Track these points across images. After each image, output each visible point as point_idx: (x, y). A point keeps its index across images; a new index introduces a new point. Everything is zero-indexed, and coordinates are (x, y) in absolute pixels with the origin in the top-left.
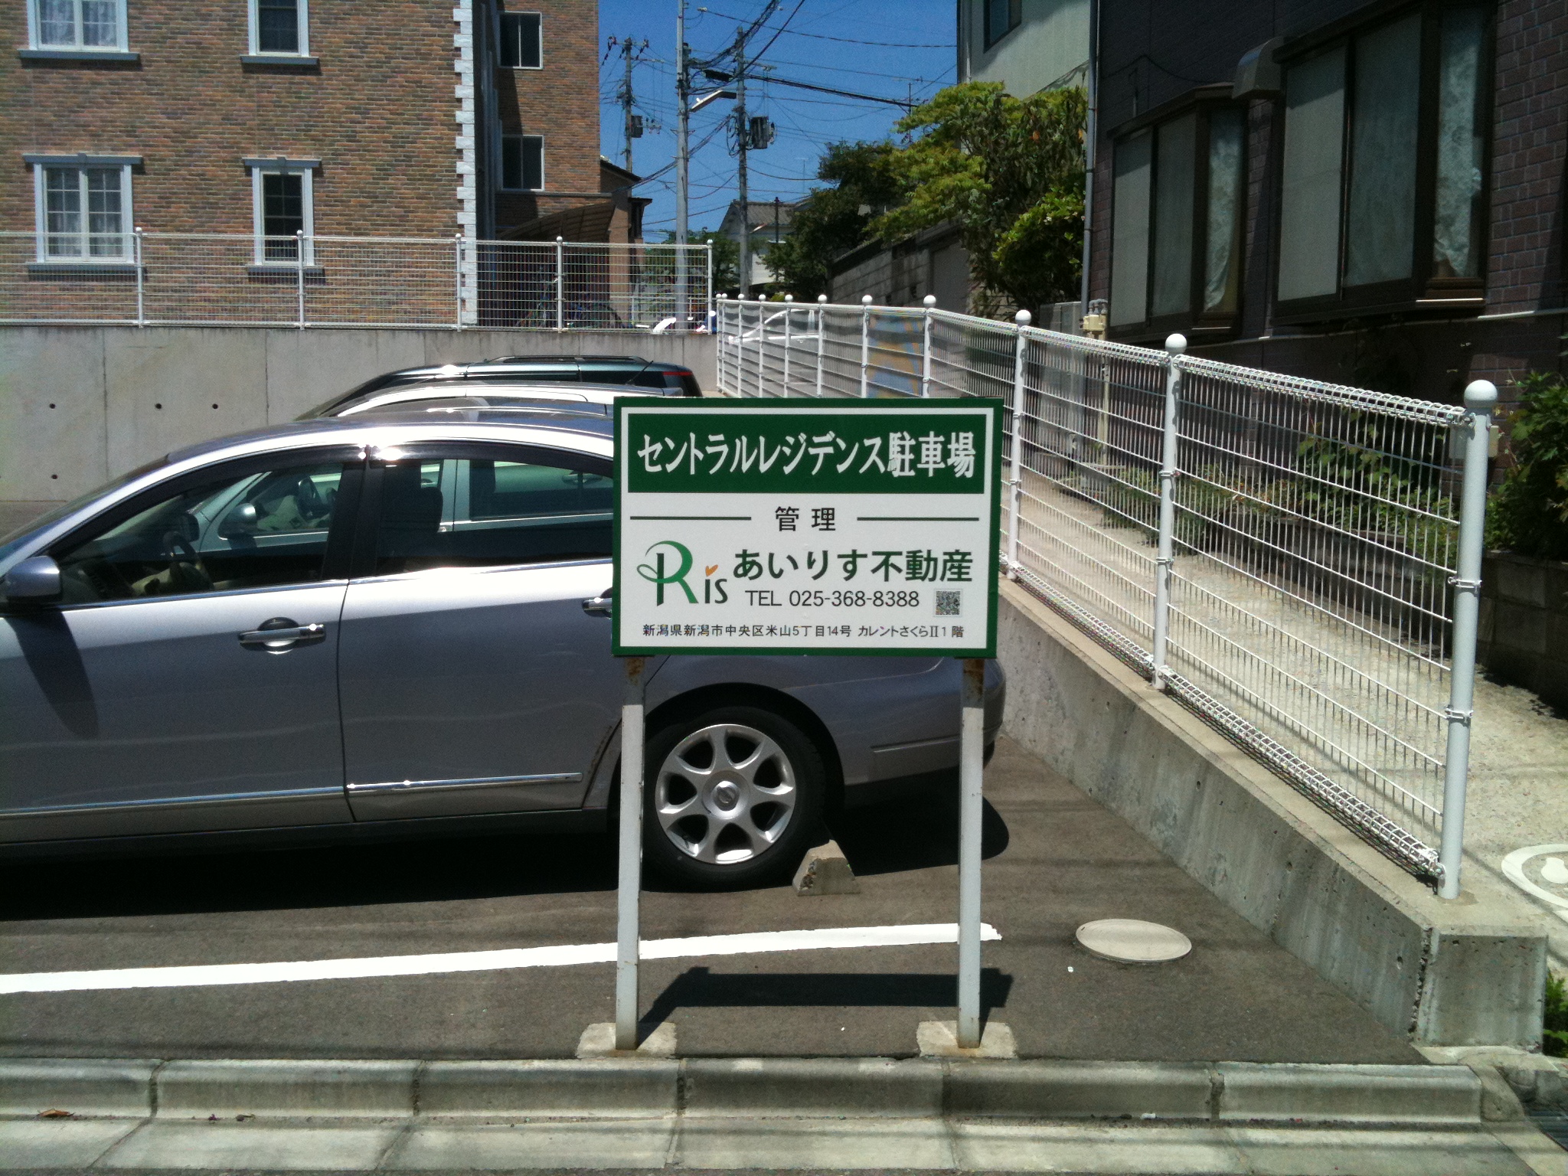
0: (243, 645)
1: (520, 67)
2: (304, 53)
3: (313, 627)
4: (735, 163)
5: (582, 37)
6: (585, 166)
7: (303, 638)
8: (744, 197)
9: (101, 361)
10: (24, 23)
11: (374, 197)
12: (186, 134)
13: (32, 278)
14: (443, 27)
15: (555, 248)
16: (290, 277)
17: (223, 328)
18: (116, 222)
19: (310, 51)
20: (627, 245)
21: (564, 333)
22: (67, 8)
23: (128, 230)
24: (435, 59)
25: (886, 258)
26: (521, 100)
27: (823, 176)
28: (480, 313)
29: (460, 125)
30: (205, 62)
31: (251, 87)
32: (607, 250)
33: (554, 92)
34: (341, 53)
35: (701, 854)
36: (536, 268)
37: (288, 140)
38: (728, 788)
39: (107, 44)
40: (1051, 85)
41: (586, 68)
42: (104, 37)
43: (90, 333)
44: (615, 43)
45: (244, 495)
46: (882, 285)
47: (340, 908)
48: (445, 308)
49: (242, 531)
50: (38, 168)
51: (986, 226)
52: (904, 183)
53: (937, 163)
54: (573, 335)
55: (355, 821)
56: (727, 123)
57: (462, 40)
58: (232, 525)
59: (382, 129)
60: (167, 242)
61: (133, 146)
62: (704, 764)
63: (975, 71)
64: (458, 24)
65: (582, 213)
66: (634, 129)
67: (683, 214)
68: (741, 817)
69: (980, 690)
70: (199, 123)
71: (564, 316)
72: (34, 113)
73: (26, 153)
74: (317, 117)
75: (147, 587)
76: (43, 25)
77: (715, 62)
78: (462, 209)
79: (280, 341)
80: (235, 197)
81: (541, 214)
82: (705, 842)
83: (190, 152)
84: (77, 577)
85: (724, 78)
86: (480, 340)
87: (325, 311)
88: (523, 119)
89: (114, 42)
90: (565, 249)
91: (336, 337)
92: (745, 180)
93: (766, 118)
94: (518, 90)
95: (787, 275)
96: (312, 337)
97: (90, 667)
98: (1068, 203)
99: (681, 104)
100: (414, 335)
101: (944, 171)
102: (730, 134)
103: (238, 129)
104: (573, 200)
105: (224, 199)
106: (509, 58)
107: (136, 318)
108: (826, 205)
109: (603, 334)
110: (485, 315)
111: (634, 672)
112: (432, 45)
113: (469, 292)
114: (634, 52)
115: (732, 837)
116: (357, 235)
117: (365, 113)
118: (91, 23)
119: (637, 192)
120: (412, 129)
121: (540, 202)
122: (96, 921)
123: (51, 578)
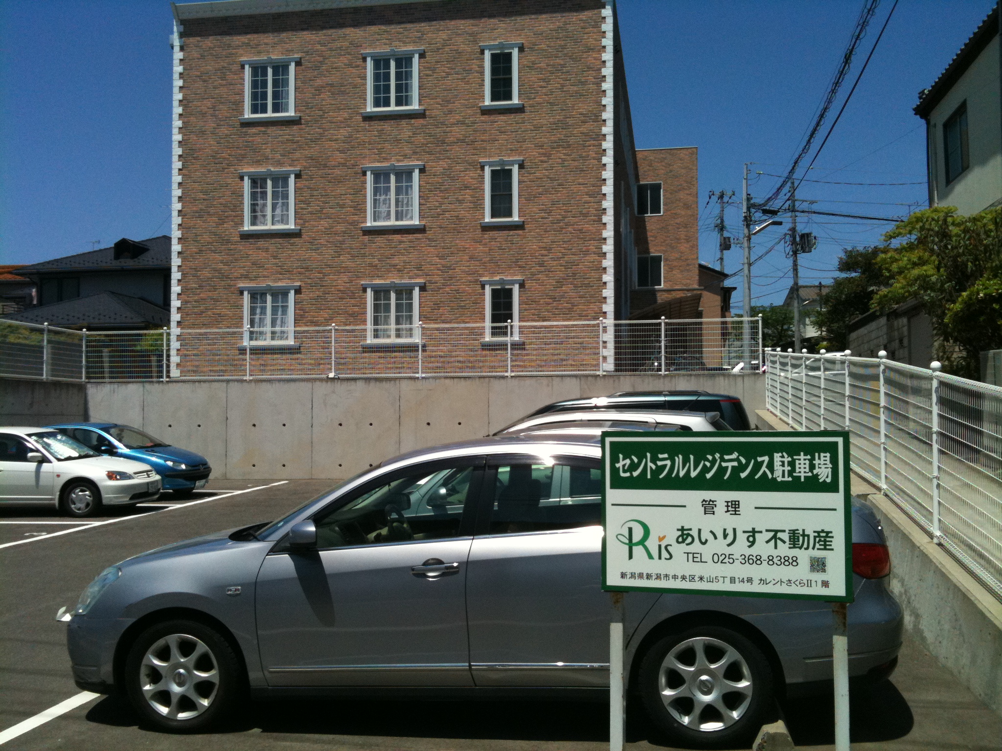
0: (414, 574)
1: (649, 215)
2: (516, 218)
3: (455, 565)
4: (790, 263)
5: (688, 194)
6: (688, 271)
7: (446, 571)
8: (796, 283)
9: (398, 398)
10: (365, 211)
11: (554, 299)
12: (449, 268)
13: (364, 352)
14: (596, 197)
15: (660, 324)
16: (503, 346)
17: (465, 378)
18: (410, 319)
19: (519, 216)
20: (720, 320)
21: (665, 376)
22: (388, 202)
23: (417, 323)
24: (591, 216)
25: (883, 321)
26: (649, 234)
27: (841, 270)
28: (616, 365)
29: (605, 253)
30: (460, 227)
31: (485, 239)
32: (701, 323)
33: (670, 228)
34: (536, 217)
35: (690, 723)
36: (650, 336)
37: (506, 268)
38: (706, 680)
39: (408, 220)
40: (990, 206)
41: (689, 212)
42: (406, 216)
43: (392, 382)
44: (713, 195)
45: (442, 481)
46: (881, 338)
47: (467, 740)
48: (595, 363)
49: (439, 503)
50: (369, 290)
51: (940, 300)
52: (888, 274)
53: (909, 260)
54: (671, 376)
55: (476, 686)
56: (784, 238)
57: (607, 204)
58: (433, 500)
59: (559, 259)
60: (437, 329)
61: (421, 275)
62: (691, 664)
63: (940, 199)
64: (605, 195)
65: (680, 302)
66: (726, 245)
67: (747, 298)
68: (715, 701)
69: (844, 624)
70: (456, 261)
71: (666, 364)
72: (368, 260)
73: (363, 282)
74: (522, 254)
75: (375, 537)
76: (375, 212)
77: (765, 204)
78: (605, 303)
79: (497, 385)
80: (475, 303)
81: (659, 301)
82: (692, 715)
83: (451, 278)
84: (334, 531)
85: (774, 213)
86: (614, 381)
87: (525, 367)
88: (650, 245)
89: (411, 218)
90: (666, 324)
91: (528, 382)
92: (797, 272)
93: (810, 234)
94: (647, 228)
95: (828, 331)
96: (515, 382)
97: (332, 585)
98: (995, 284)
99: (746, 231)
100: (574, 379)
101: (915, 265)
102: (786, 245)
103: (478, 263)
104: (679, 292)
105: (470, 304)
106: (643, 210)
107: (418, 373)
108: (844, 288)
109: (691, 375)
110: (619, 366)
111: (617, 602)
112: (589, 208)
113: (609, 352)
114: (726, 199)
115: (709, 713)
116: (544, 321)
117: (549, 250)
118: (400, 209)
119: (727, 283)
120: (576, 258)
121: (658, 295)
122: (331, 737)
123: (311, 532)
